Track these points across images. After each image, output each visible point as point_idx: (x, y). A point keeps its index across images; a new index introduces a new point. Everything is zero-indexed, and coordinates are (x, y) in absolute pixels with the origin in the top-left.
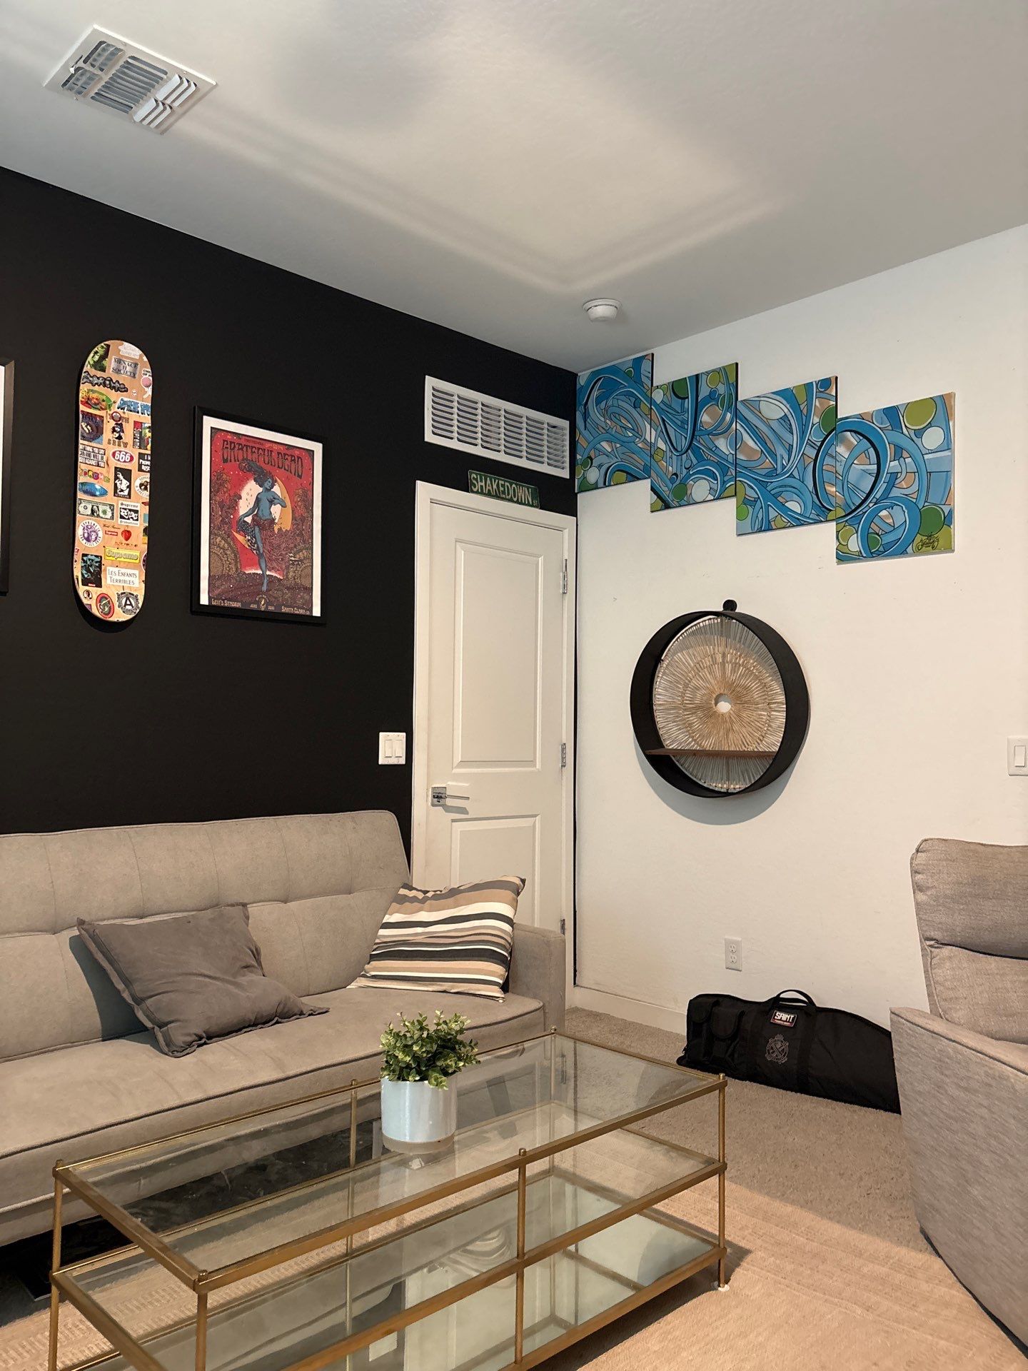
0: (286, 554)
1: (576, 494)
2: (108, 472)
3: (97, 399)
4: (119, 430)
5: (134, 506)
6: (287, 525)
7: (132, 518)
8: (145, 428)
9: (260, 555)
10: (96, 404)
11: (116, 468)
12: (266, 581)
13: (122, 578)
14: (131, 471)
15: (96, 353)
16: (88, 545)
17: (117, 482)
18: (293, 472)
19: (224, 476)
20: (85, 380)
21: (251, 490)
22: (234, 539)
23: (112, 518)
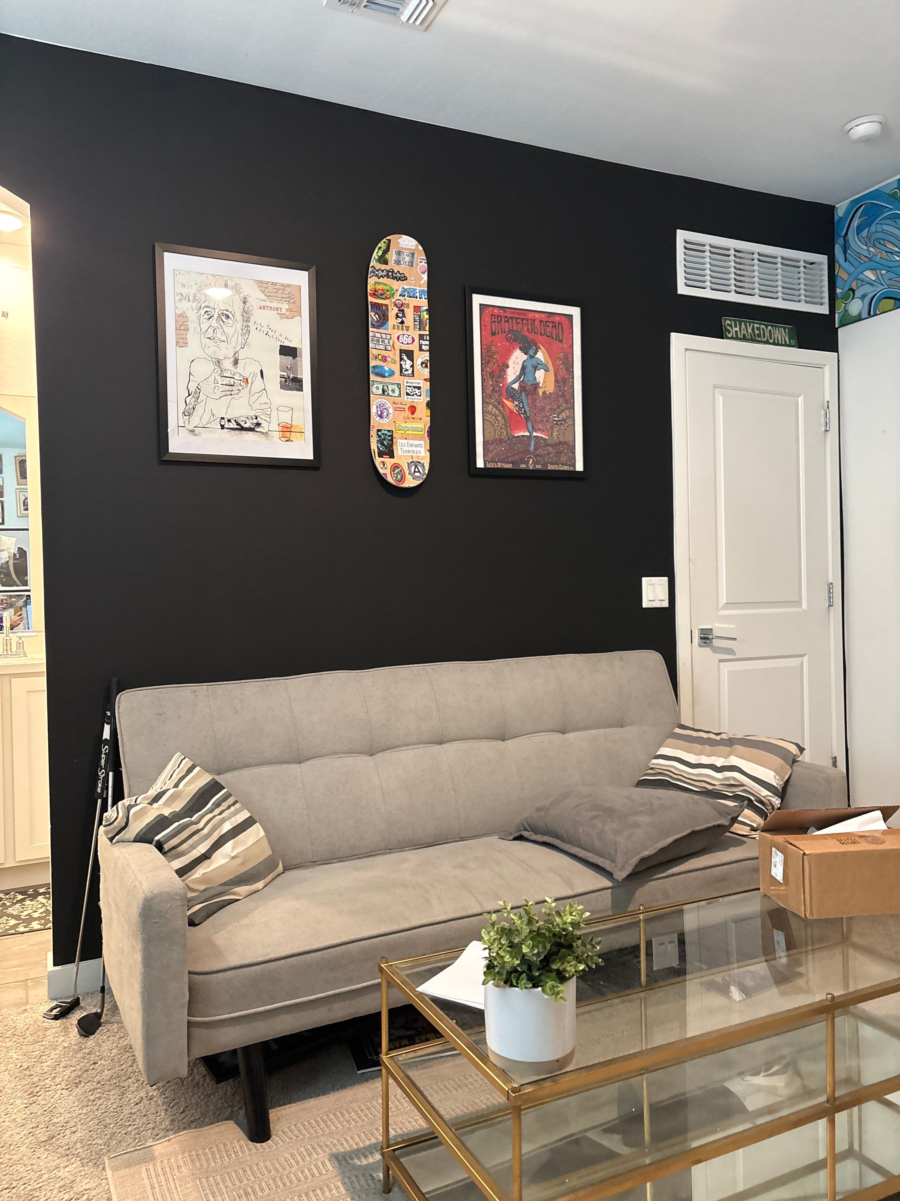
0: (551, 415)
1: (838, 328)
2: (395, 355)
3: (382, 290)
4: (401, 315)
5: (418, 383)
6: (550, 388)
7: (416, 394)
8: (423, 311)
9: (527, 418)
10: (382, 295)
11: (400, 350)
12: (533, 441)
13: (411, 449)
14: (413, 351)
15: (380, 248)
16: (381, 421)
17: (401, 363)
18: (554, 337)
19: (493, 348)
20: (372, 274)
21: (517, 358)
22: (504, 405)
23: (400, 395)
